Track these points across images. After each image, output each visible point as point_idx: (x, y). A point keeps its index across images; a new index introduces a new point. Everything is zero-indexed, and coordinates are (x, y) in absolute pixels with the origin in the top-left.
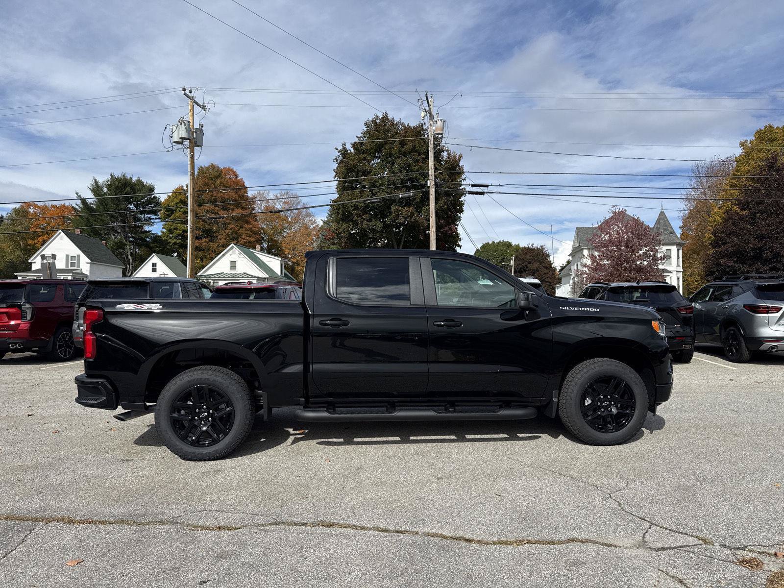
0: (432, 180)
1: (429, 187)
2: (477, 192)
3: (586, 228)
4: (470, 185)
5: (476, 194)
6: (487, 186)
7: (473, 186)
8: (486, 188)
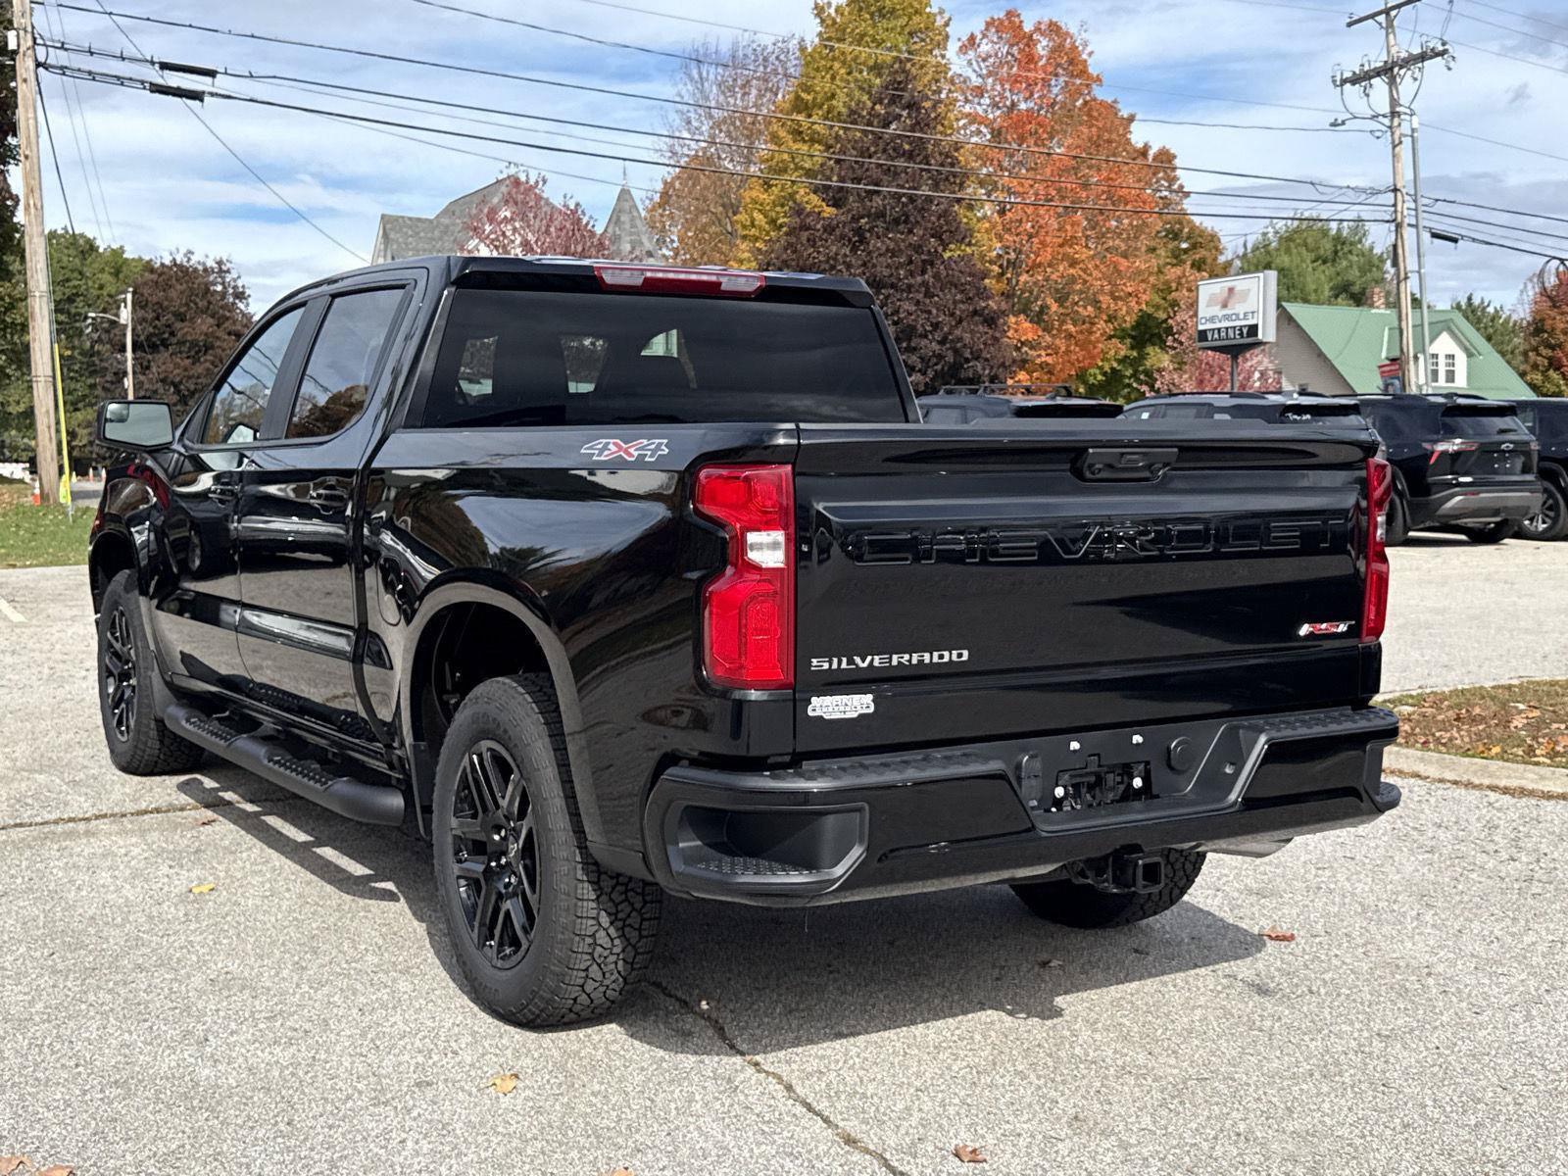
0: (26, 31)
1: (15, 52)
2: (178, 88)
3: (410, 219)
4: (153, 63)
5: (174, 95)
6: (212, 74)
7: (164, 66)
8: (208, 80)
